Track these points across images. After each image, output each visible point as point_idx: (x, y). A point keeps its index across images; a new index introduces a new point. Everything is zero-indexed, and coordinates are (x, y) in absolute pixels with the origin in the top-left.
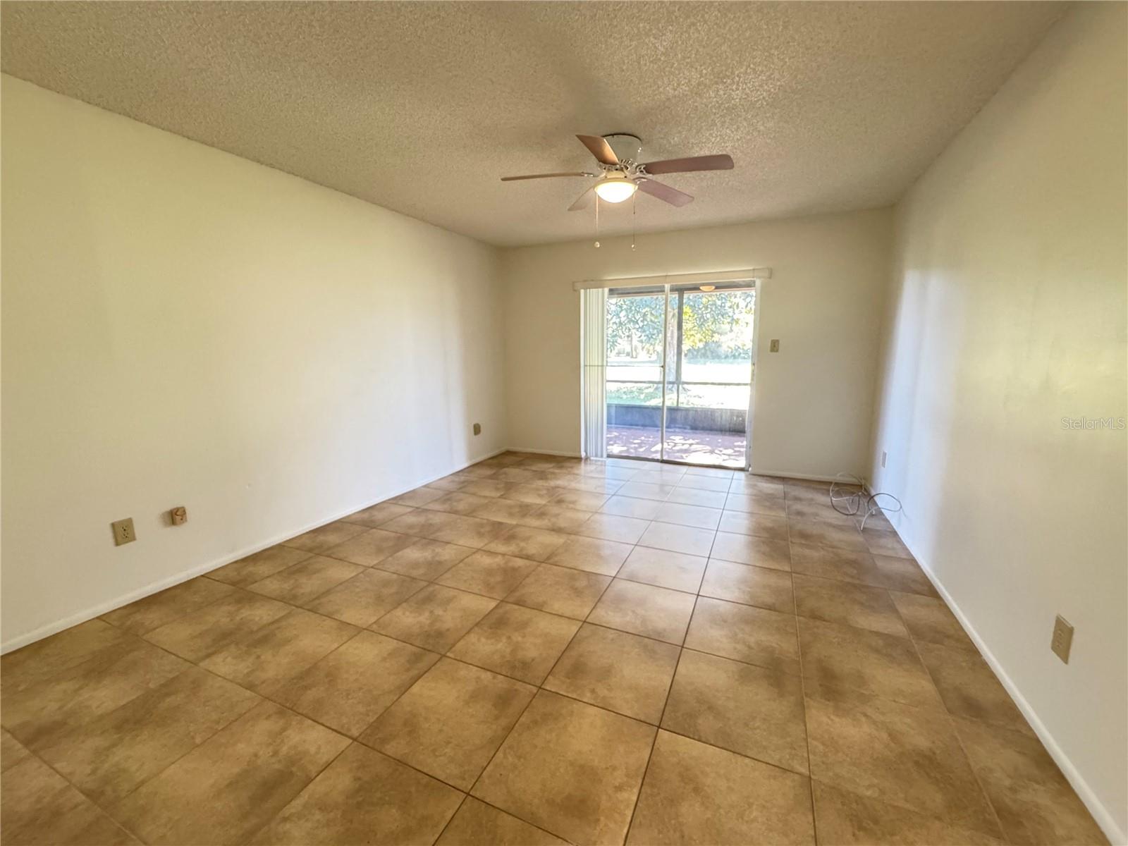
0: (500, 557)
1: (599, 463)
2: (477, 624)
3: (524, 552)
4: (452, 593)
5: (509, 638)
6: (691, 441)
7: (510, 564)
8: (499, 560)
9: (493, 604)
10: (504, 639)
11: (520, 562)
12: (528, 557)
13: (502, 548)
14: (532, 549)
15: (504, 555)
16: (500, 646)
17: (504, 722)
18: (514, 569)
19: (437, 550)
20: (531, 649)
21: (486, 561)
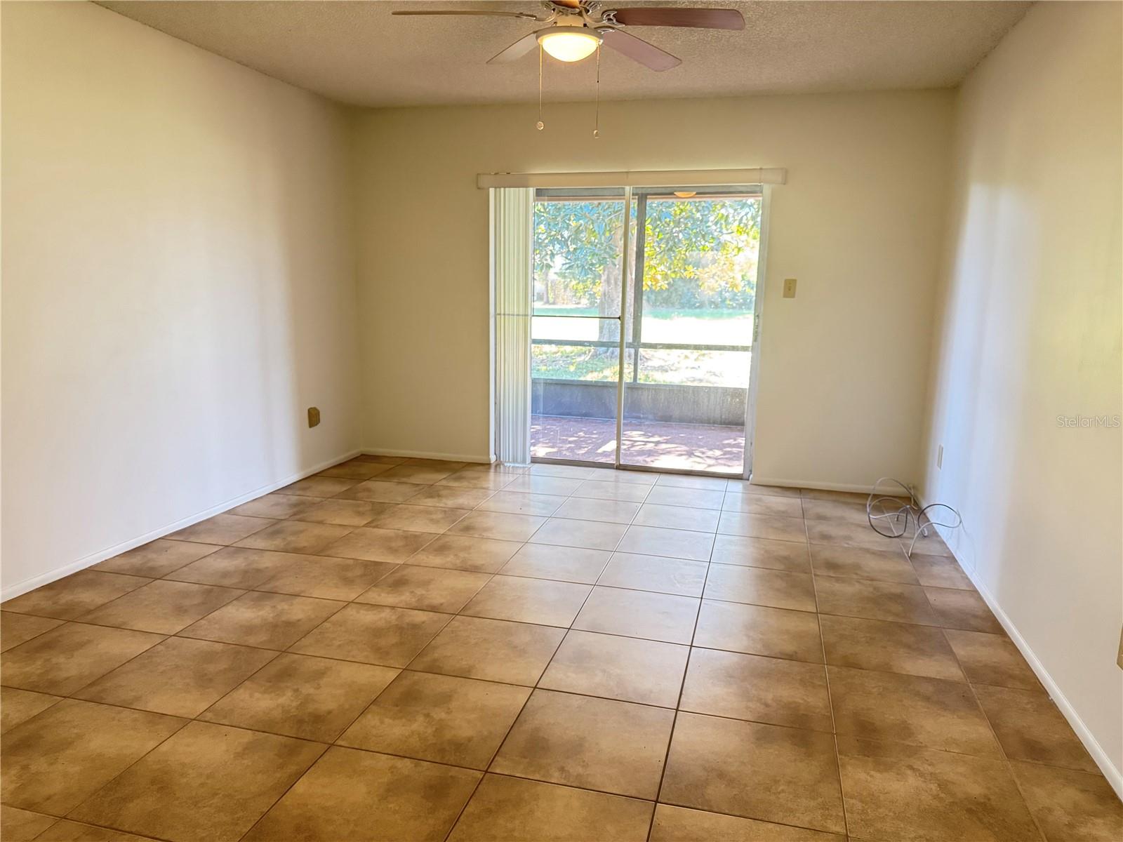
0: (388, 610)
1: (520, 471)
2: (374, 702)
3: (426, 602)
4: (322, 664)
5: (427, 715)
6: (656, 439)
7: (407, 620)
8: (386, 614)
9: (392, 675)
10: (421, 718)
11: (420, 617)
12: (433, 609)
13: (390, 599)
14: (436, 595)
15: (393, 608)
16: (415, 726)
17: (444, 814)
18: (415, 627)
19: (279, 607)
20: (463, 725)
21: (368, 618)
